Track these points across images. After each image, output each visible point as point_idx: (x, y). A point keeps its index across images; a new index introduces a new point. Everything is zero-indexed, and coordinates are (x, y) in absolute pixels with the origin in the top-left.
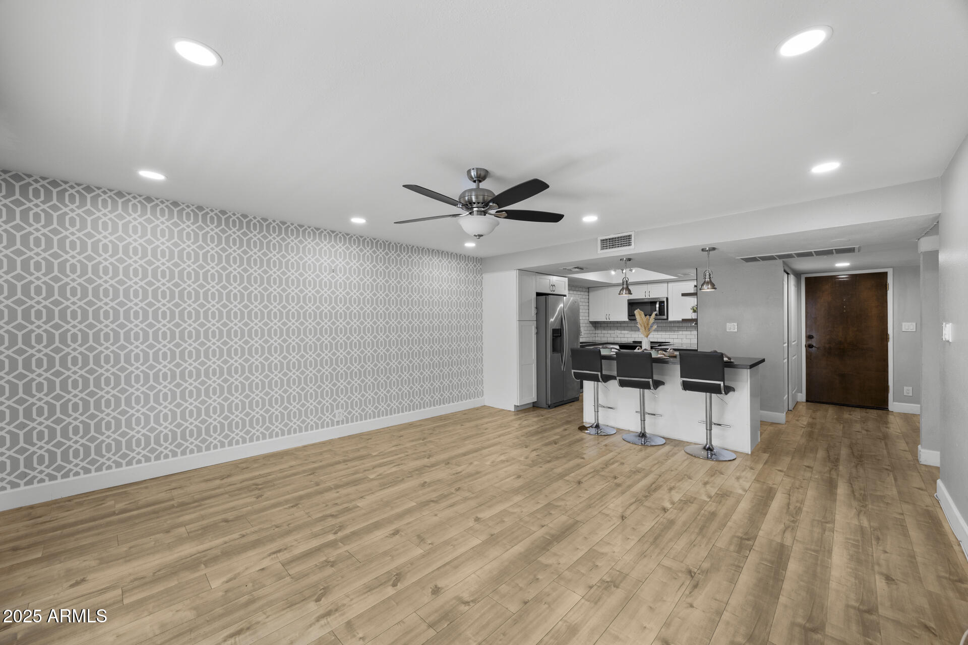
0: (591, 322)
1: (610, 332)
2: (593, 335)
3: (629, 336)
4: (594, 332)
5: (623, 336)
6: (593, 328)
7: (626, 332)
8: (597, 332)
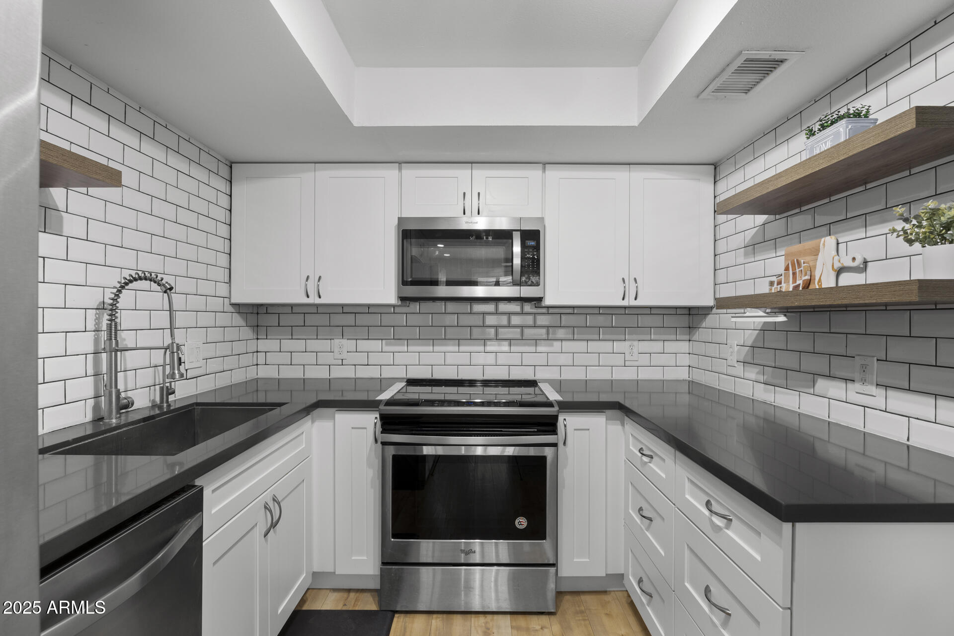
0: (240, 308)
1: (314, 345)
2: (246, 360)
3: (388, 358)
4: (252, 346)
5: (361, 358)
6: (247, 333)
7: (376, 345)
8: (263, 345)
